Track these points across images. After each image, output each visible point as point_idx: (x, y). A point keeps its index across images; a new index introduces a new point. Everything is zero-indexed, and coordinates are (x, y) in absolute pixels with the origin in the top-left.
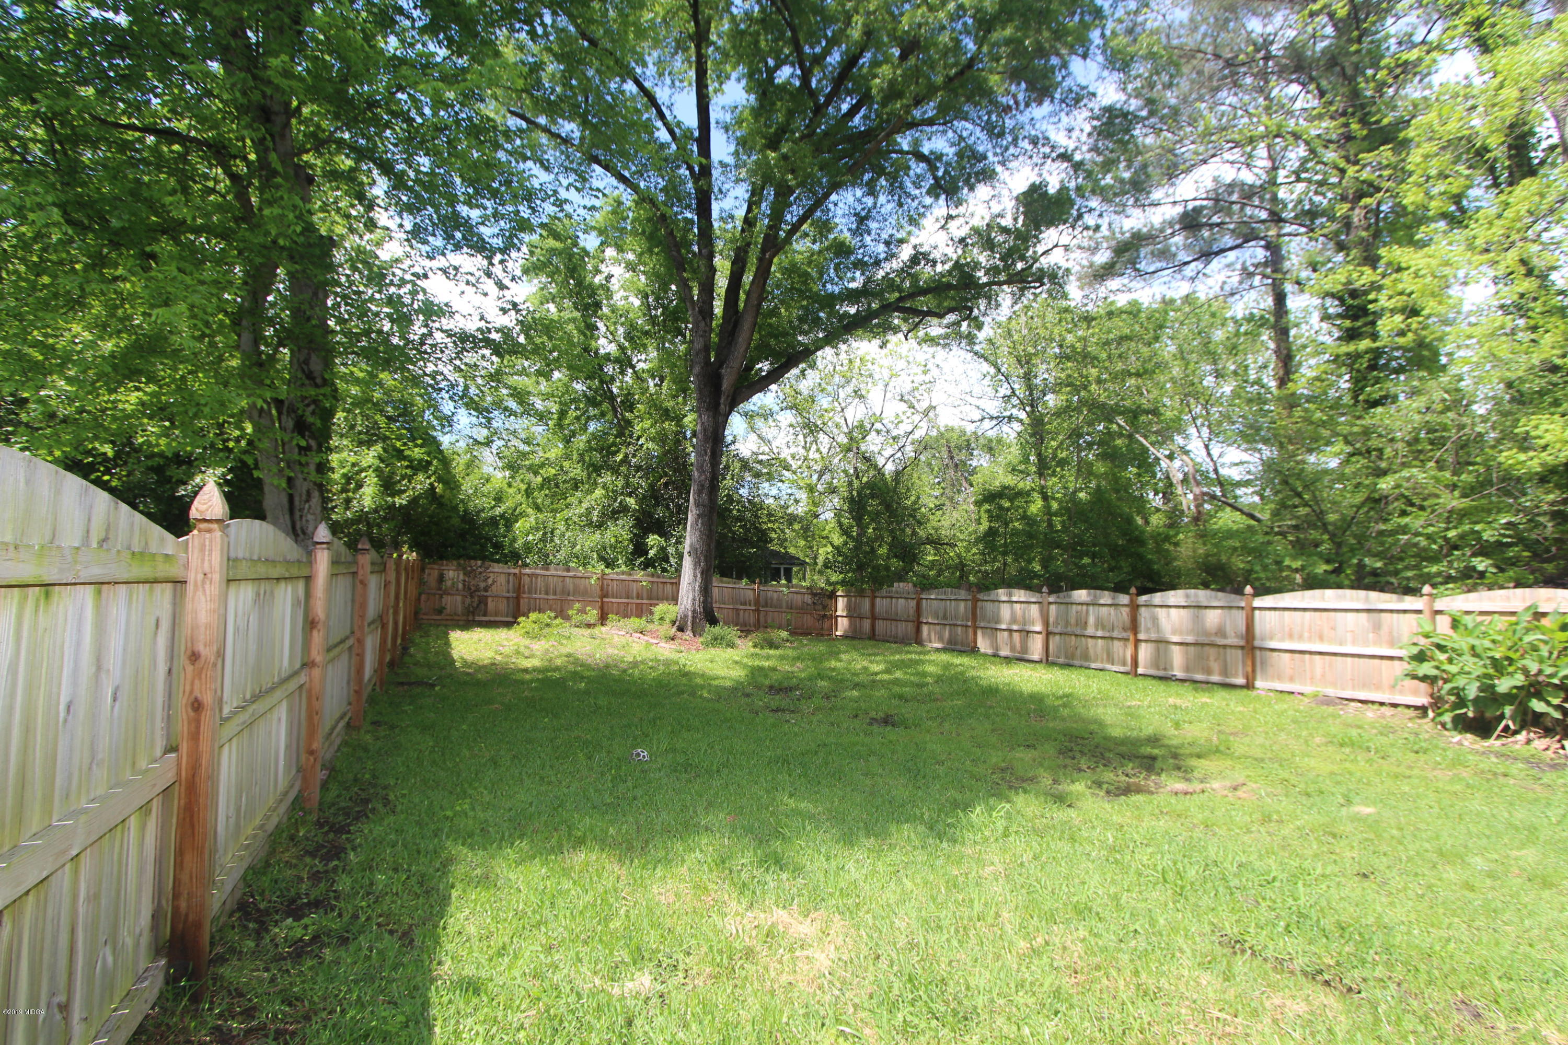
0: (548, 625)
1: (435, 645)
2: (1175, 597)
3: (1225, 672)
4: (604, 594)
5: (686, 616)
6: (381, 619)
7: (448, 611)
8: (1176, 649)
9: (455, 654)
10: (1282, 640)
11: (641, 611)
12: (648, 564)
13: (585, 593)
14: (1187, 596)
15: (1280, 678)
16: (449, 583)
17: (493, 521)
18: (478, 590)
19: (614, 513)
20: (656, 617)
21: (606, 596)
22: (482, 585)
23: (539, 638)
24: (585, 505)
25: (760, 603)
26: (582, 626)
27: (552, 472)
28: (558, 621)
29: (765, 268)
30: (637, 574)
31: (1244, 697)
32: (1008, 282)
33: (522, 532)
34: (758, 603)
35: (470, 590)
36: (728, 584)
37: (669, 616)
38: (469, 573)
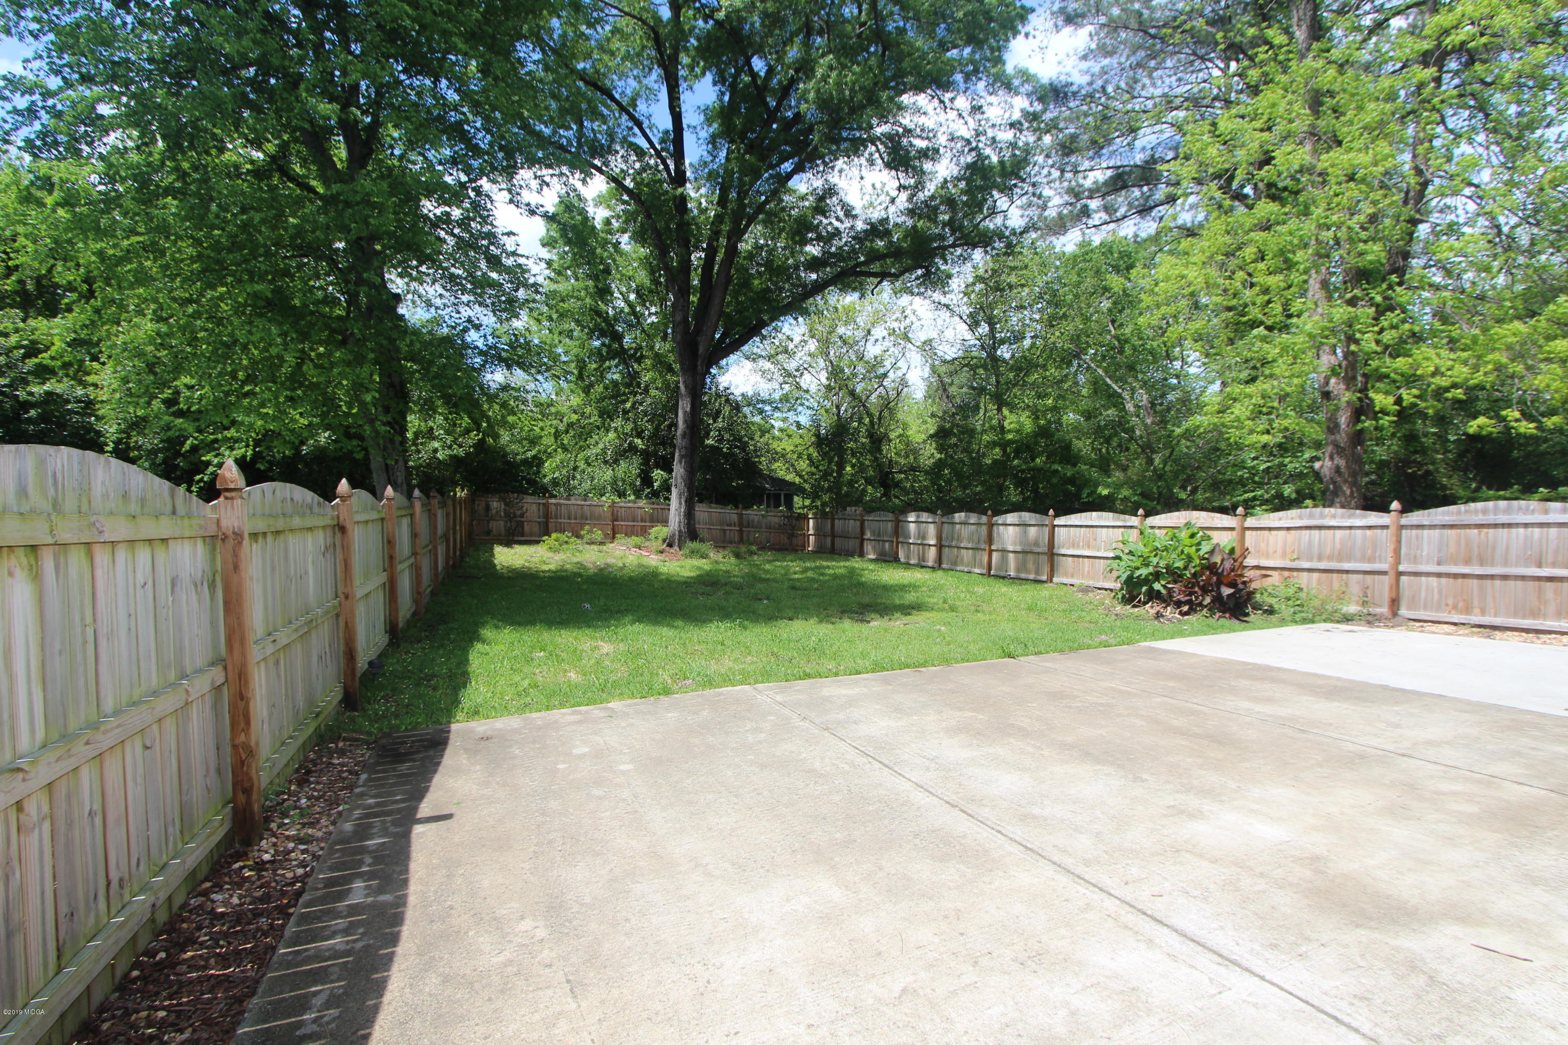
0: (567, 542)
1: (484, 557)
2: (1011, 518)
3: (1037, 573)
4: (615, 519)
5: (674, 535)
6: (446, 536)
7: (494, 532)
8: (1011, 555)
9: (496, 562)
10: (1068, 548)
11: (644, 532)
12: (655, 494)
13: (599, 518)
14: (1020, 517)
15: (1066, 575)
16: (494, 512)
17: (526, 462)
18: (515, 516)
19: (624, 452)
20: (652, 537)
21: (617, 520)
22: (519, 512)
23: (557, 551)
24: (601, 446)
25: (743, 524)
26: (591, 543)
27: (575, 417)
28: (573, 539)
29: (732, 251)
30: (642, 503)
31: (1046, 589)
32: (954, 246)
33: (550, 469)
34: (741, 524)
35: (510, 516)
36: (716, 510)
37: (662, 536)
38: (508, 504)
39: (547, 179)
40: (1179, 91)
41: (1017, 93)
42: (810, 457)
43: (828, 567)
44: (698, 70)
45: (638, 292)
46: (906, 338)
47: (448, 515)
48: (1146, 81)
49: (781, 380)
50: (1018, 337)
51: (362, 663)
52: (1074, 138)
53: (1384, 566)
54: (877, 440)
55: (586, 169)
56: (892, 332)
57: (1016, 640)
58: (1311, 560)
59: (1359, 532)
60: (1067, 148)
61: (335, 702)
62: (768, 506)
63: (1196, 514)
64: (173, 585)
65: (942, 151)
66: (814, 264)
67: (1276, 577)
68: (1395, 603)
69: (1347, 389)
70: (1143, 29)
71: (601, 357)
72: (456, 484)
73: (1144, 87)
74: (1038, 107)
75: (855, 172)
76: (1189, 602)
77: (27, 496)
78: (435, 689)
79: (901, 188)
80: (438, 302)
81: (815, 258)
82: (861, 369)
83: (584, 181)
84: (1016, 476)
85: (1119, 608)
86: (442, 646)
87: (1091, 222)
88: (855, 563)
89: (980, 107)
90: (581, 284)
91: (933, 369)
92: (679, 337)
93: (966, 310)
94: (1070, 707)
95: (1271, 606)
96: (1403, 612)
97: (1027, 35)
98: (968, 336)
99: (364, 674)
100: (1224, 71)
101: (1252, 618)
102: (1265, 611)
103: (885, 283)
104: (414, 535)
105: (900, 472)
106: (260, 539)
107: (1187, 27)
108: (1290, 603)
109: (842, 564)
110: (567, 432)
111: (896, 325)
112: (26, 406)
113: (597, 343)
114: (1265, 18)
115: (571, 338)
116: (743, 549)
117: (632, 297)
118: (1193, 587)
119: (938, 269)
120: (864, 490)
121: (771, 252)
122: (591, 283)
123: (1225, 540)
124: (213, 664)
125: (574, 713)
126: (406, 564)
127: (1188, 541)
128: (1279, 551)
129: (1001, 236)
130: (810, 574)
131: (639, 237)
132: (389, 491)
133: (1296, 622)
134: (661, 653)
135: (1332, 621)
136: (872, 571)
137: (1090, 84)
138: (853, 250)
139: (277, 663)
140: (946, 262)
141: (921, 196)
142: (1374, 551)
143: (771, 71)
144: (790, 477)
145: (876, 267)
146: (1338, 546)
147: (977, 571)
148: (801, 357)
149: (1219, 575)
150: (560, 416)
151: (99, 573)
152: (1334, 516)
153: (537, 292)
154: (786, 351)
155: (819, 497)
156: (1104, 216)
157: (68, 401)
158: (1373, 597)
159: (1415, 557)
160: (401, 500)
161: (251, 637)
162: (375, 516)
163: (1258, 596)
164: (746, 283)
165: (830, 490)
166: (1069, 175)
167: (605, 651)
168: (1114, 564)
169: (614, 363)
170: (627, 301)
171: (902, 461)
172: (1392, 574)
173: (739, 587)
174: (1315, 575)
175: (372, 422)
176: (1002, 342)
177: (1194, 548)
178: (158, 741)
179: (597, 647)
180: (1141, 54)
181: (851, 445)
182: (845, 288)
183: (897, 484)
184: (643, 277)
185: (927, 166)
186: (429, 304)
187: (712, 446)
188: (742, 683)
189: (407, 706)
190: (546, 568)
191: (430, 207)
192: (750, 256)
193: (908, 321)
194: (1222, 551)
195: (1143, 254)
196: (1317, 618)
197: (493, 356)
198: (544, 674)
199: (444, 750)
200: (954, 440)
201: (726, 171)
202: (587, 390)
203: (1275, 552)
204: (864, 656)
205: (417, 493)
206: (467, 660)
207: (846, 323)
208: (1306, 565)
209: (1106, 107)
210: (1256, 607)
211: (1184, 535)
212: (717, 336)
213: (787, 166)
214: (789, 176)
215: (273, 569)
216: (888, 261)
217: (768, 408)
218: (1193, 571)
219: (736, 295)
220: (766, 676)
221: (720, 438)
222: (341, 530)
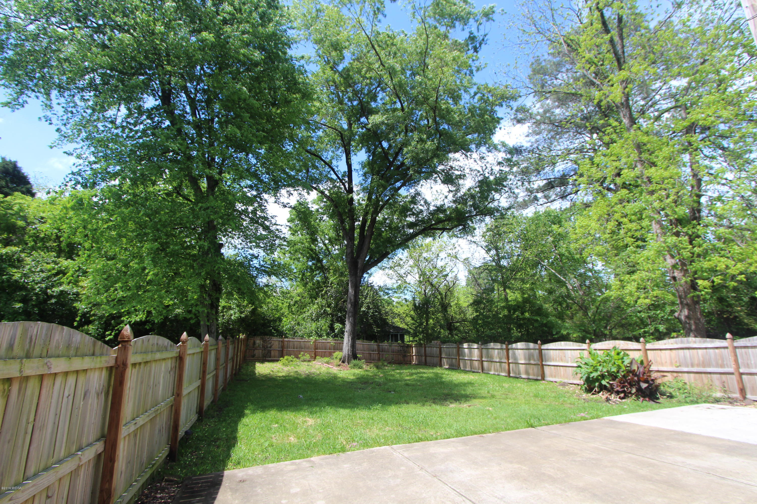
0: (292, 361)
1: (250, 369)
2: (519, 345)
3: (535, 375)
4: (316, 348)
5: (345, 357)
6: (233, 359)
7: (257, 356)
8: (521, 366)
9: (256, 372)
10: (551, 361)
11: (330, 355)
12: (335, 336)
13: (308, 348)
14: (523, 345)
15: (551, 376)
16: (257, 345)
17: (274, 320)
18: (267, 347)
19: (321, 315)
20: (334, 357)
22: (269, 346)
23: (287, 366)
24: (310, 312)
25: (380, 350)
26: (304, 361)
27: (298, 298)
28: (295, 359)
29: (374, 221)
30: (330, 340)
31: (542, 384)
32: (476, 215)
33: (285, 324)
34: (379, 350)
35: (265, 348)
36: (366, 343)
37: (339, 357)
38: (264, 341)
39: (292, 192)
40: (571, 147)
41: (500, 151)
42: (411, 316)
43: (424, 373)
44: (358, 148)
45: (330, 240)
46: (456, 258)
47: (234, 348)
48: (556, 143)
49: (397, 279)
50: (510, 256)
51: (181, 433)
52: (527, 168)
53: (731, 370)
54: (445, 307)
55: (309, 188)
56: (449, 255)
57: (532, 416)
58: (688, 367)
59: (711, 351)
60: (525, 172)
61: (164, 456)
62: (392, 341)
63: (617, 342)
64: (85, 395)
65: (467, 175)
66: (411, 225)
67: (669, 377)
68: (743, 391)
69: (684, 276)
70: (552, 123)
71: (312, 270)
72: (239, 332)
73: (555, 146)
74: (509, 156)
75: (428, 185)
76: (624, 392)
77: (12, 350)
78: (218, 447)
79: (450, 191)
80: (239, 246)
81: (412, 223)
82: (435, 273)
83: (308, 194)
84: (516, 323)
85: (584, 395)
86: (225, 420)
87: (539, 203)
88: (438, 370)
89: (483, 158)
90: (304, 237)
91: (470, 272)
92: (349, 260)
93: (485, 244)
94: (575, 461)
95: (670, 393)
96: (749, 396)
97: (500, 128)
98: (486, 255)
99: (182, 439)
100: (591, 138)
101: (661, 400)
102: (668, 396)
103: (445, 233)
104: (217, 359)
105: (457, 322)
106: (137, 366)
107: (573, 121)
108: (681, 391)
109: (431, 371)
110: (294, 305)
111: (450, 252)
113: (310, 263)
114: (606, 116)
115: (299, 261)
116: (380, 364)
117: (327, 242)
118: (624, 383)
119: (469, 226)
120: (440, 332)
121: (392, 221)
122: (308, 236)
123: (637, 356)
124: (98, 440)
125: (292, 464)
126: (211, 375)
127: (616, 357)
128: (668, 361)
129: (498, 211)
130: (415, 377)
131: (331, 217)
132: (207, 337)
133: (686, 402)
134: (339, 424)
135: (709, 402)
136: (448, 375)
137: (531, 146)
138: (429, 219)
139: (135, 435)
140: (473, 223)
141: (459, 195)
142: (723, 361)
143: (390, 146)
144: (402, 326)
145: (440, 226)
146: (701, 359)
147: (504, 374)
148: (407, 268)
149: (638, 376)
150: (291, 298)
151: (44, 391)
152: (695, 342)
153: (285, 241)
154: (399, 265)
155: (417, 336)
156: (545, 200)
157: (69, 295)
158: (729, 388)
159: (748, 364)
160: (212, 341)
161: (123, 421)
162: (199, 350)
163: (662, 387)
164: (380, 235)
165: (423, 332)
166: (526, 183)
167: (310, 423)
168: (578, 370)
169: (317, 272)
170: (325, 244)
171: (458, 317)
172: (737, 374)
173: (379, 385)
174: (692, 375)
176: (503, 258)
177: (620, 361)
178: (56, 492)
179: (305, 421)
180: (552, 133)
181: (432, 309)
182: (426, 236)
183: (456, 328)
184: (332, 234)
185: (461, 182)
186: (235, 247)
187: (364, 311)
188: (384, 444)
189: (202, 458)
190: (280, 374)
191: (240, 206)
192: (381, 223)
193: (456, 250)
194: (636, 362)
195: (564, 216)
196: (699, 400)
197: (263, 271)
198: (276, 439)
199: (218, 489)
200: (483, 306)
201: (371, 186)
202: (305, 285)
203: (666, 362)
204: (450, 426)
205: (220, 337)
206: (237, 429)
207: (427, 251)
208: (685, 369)
209: (540, 155)
210: (663, 394)
211: (613, 353)
212: (367, 259)
213: (398, 184)
214: (399, 188)
215: (142, 382)
216: (446, 223)
217: (390, 292)
218: (623, 374)
219: (375, 240)
220: (397, 439)
221: (368, 308)
222: (180, 359)
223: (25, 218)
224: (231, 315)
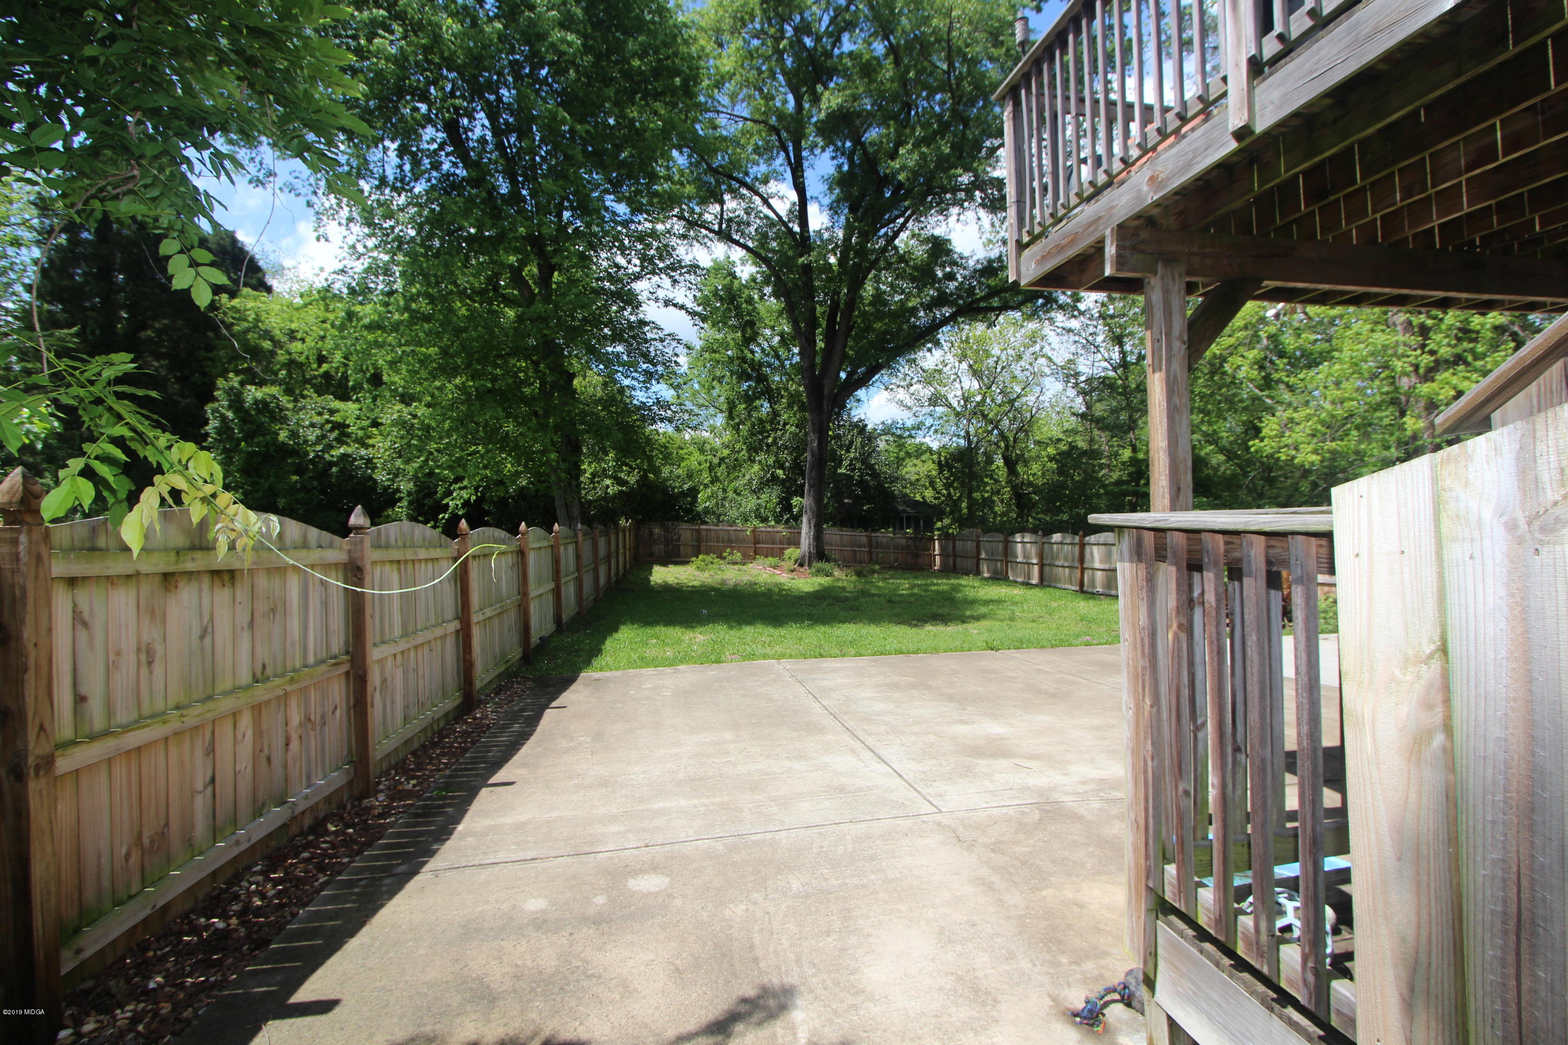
0: (711, 563)
1: (643, 575)
2: (1099, 538)
4: (756, 541)
5: (805, 555)
6: (608, 558)
7: (655, 554)
8: (1099, 573)
9: (653, 580)
11: (780, 554)
12: (791, 520)
13: (743, 541)
16: (656, 537)
17: (683, 494)
18: (672, 540)
19: (767, 482)
20: (786, 557)
21: (757, 543)
22: (676, 537)
23: (702, 570)
24: (747, 477)
25: (872, 545)
26: (732, 563)
27: (726, 452)
28: (717, 560)
30: (780, 528)
33: (704, 500)
34: (870, 545)
35: (668, 542)
36: (847, 533)
37: (794, 557)
38: (667, 530)
43: (940, 584)
44: (817, 151)
51: (534, 639)
54: (1012, 463)
62: (896, 528)
71: (749, 399)
72: (621, 516)
83: (730, 249)
86: (590, 633)
88: (963, 581)
92: (806, 381)
99: (537, 645)
103: (1005, 315)
104: (578, 557)
105: (1033, 493)
109: (952, 581)
110: (720, 465)
112: (331, 464)
113: (744, 386)
116: (866, 568)
117: (775, 341)
122: (738, 334)
124: (455, 618)
126: (571, 577)
130: (916, 591)
132: (557, 527)
138: (971, 287)
139: (486, 626)
145: (995, 302)
147: (1072, 588)
150: (714, 451)
157: (355, 459)
160: (567, 532)
161: (473, 609)
162: (545, 544)
169: (759, 403)
170: (771, 346)
173: (848, 601)
175: (555, 470)
183: (1034, 505)
187: (843, 475)
188: (773, 659)
189: (559, 664)
198: (650, 653)
202: (736, 428)
205: (580, 526)
212: (843, 377)
215: (484, 578)
216: (1007, 295)
221: (852, 467)
222: (521, 553)
223: (268, 335)
224: (608, 487)
